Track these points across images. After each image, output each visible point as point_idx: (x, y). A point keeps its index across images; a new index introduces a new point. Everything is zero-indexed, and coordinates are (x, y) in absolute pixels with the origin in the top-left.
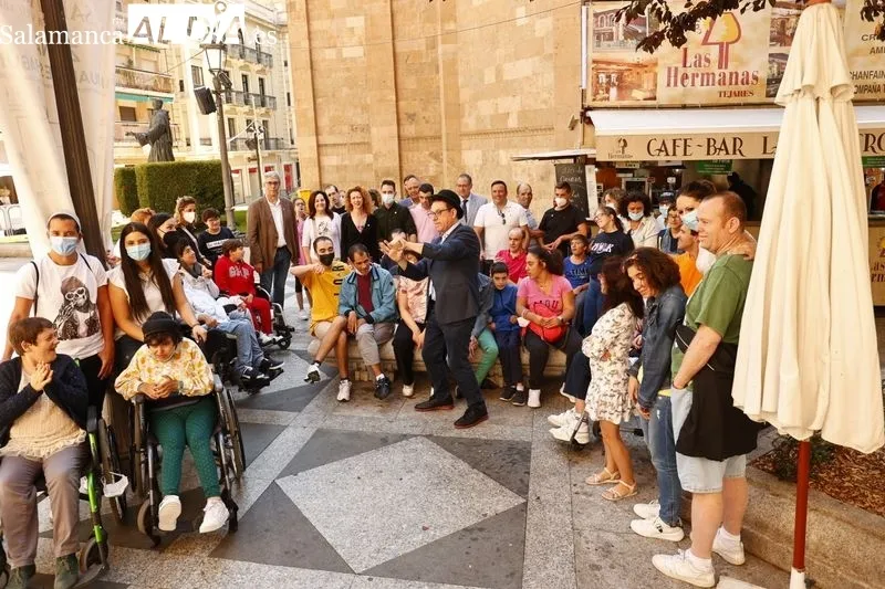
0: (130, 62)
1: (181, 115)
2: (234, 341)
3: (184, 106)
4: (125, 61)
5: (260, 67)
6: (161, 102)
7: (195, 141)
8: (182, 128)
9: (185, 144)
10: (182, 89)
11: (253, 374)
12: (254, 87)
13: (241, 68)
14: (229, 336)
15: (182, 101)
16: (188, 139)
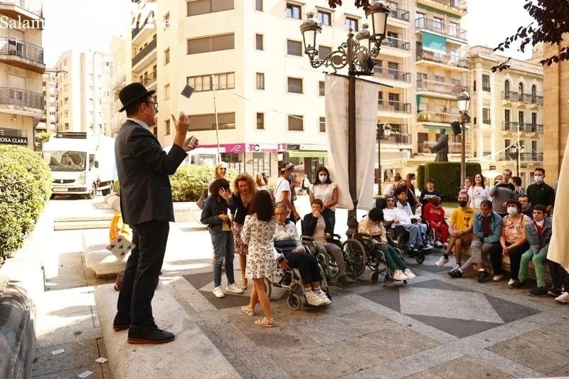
0: (445, 109)
1: (473, 138)
2: (409, 233)
3: (475, 133)
4: (442, 108)
5: (533, 106)
6: (445, 130)
7: (480, 153)
8: (473, 146)
9: (473, 156)
10: (475, 123)
11: (413, 248)
12: (528, 119)
13: (519, 107)
14: (407, 230)
15: (475, 130)
16: (475, 153)
